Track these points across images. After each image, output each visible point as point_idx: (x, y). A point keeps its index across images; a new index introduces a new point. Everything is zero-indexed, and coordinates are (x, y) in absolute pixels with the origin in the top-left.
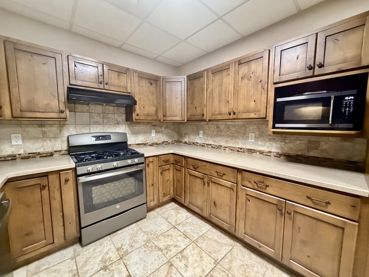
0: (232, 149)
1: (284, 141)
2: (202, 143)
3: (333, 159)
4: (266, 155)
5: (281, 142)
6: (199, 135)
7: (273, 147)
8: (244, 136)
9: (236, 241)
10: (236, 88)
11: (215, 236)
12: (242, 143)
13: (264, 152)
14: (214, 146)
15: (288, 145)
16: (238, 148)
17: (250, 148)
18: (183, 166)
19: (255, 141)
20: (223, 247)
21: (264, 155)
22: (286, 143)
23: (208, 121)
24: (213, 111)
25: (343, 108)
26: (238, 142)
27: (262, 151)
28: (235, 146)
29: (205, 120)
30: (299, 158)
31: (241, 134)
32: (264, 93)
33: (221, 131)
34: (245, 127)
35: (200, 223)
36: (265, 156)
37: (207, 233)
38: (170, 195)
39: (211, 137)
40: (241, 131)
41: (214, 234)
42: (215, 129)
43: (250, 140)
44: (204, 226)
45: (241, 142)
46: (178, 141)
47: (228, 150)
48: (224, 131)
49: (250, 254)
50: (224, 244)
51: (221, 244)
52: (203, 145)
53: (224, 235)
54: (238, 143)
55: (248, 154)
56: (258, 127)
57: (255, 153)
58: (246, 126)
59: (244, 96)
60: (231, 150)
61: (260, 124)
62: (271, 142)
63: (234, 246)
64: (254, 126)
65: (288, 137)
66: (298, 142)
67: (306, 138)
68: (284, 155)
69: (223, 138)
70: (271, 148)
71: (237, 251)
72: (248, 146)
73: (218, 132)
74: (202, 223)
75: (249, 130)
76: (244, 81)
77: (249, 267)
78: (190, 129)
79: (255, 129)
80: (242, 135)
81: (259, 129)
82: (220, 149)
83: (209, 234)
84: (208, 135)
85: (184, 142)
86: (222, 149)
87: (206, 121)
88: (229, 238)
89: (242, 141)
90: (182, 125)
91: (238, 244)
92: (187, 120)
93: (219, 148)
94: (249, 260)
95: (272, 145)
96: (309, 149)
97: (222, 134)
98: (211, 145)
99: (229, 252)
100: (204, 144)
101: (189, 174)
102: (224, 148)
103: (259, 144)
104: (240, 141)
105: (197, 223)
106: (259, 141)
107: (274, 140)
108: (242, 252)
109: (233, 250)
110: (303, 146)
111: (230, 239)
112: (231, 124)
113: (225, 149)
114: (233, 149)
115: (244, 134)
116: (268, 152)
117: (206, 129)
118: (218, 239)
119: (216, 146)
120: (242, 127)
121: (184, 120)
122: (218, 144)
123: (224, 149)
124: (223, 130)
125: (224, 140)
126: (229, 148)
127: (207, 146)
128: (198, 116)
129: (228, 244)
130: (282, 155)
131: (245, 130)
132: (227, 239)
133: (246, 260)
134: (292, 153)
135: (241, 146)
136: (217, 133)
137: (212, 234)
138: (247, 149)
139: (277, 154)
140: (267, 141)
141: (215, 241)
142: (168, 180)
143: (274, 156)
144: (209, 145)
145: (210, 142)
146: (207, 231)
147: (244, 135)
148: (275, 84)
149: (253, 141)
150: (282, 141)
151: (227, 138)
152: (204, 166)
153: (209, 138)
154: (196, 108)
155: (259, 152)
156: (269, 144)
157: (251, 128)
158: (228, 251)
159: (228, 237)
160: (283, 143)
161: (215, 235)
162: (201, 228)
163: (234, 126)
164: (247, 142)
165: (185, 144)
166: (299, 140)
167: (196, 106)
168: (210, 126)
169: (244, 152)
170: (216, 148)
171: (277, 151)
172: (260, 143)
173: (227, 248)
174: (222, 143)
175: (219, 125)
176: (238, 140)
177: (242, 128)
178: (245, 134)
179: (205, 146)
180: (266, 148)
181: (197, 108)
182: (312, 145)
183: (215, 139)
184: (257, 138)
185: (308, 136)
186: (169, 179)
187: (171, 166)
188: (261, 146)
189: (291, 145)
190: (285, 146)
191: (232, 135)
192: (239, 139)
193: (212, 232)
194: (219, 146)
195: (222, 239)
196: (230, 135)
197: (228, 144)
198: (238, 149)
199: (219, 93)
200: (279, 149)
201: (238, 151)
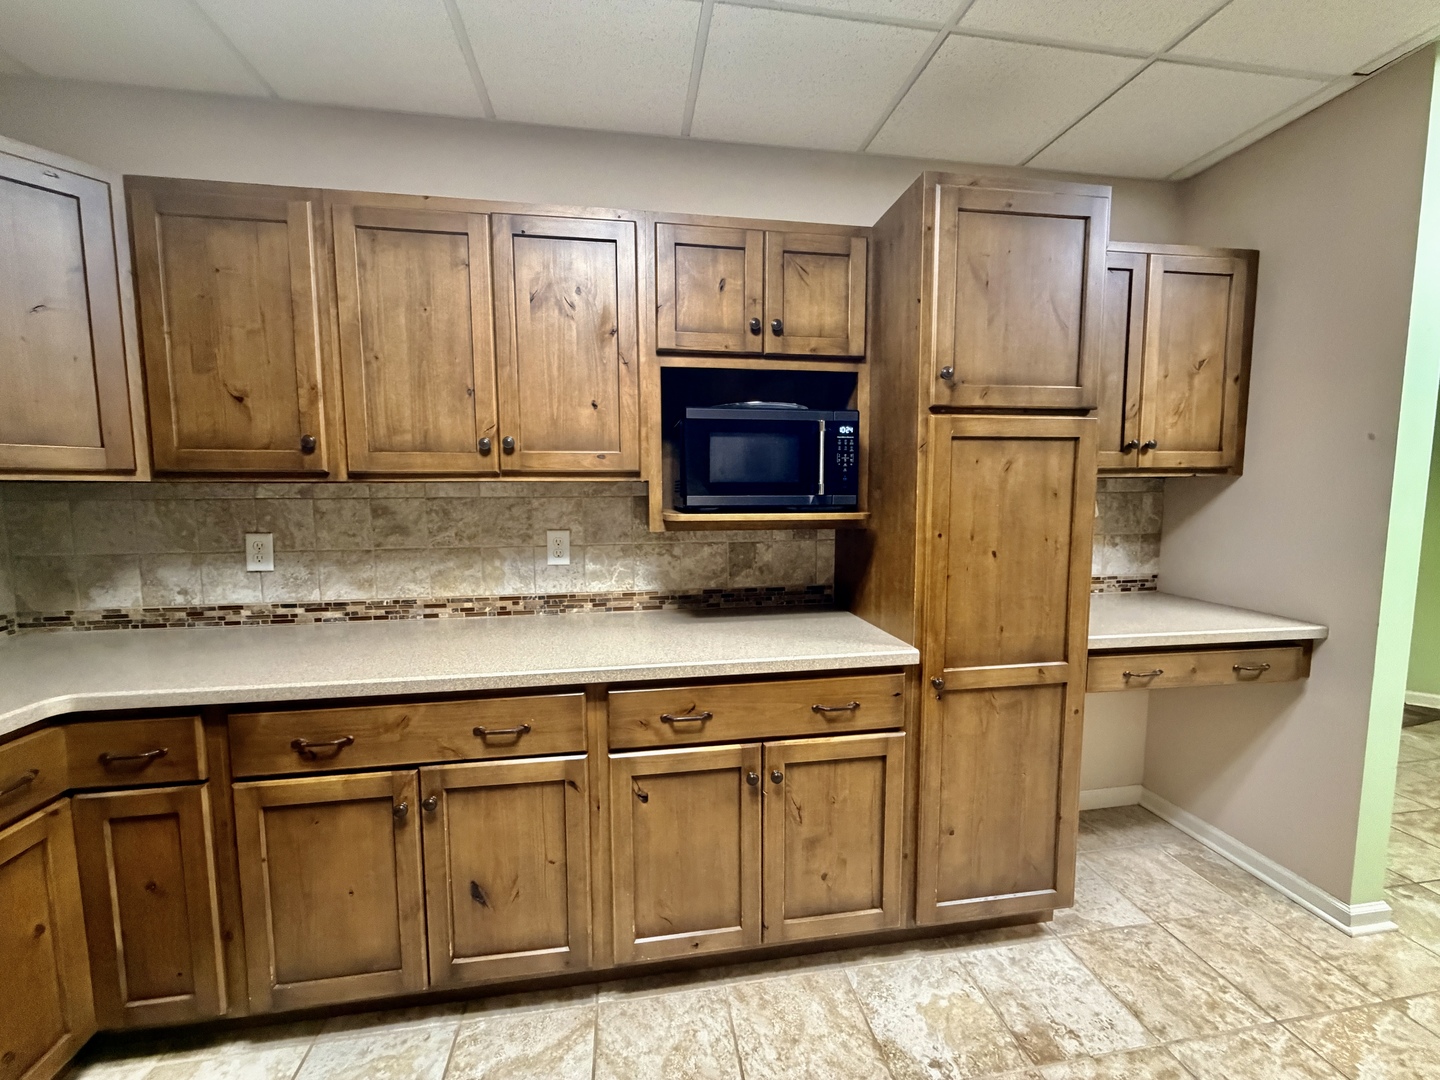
0: (470, 610)
1: (669, 552)
2: (275, 606)
3: (783, 589)
4: (616, 609)
5: (660, 554)
6: (244, 561)
7: (638, 574)
8: (527, 544)
9: (588, 996)
10: (508, 336)
11: (502, 1042)
12: (520, 577)
13: (609, 600)
14: (361, 610)
15: (680, 564)
16: (502, 599)
17: (553, 591)
18: (203, 776)
19: (571, 563)
20: (564, 1064)
21: (609, 610)
22: (673, 556)
23: (344, 476)
24: (382, 431)
25: (838, 455)
26: (498, 572)
27: (600, 595)
28: (487, 594)
29: (325, 475)
30: (711, 601)
31: (510, 537)
32: (628, 379)
33: (401, 530)
34: (529, 507)
35: (387, 1047)
36: (612, 612)
37: (457, 1068)
38: (66, 1037)
39: (340, 563)
40: (510, 524)
41: (491, 1043)
42: (361, 522)
43: (552, 561)
44: (417, 1047)
45: (513, 574)
46: (19, 615)
47: (451, 616)
48: (419, 530)
49: (657, 1000)
50: (560, 1044)
51: (547, 1057)
52: (281, 611)
53: (531, 1007)
54: (500, 580)
55: (550, 616)
56: (579, 505)
57: (575, 610)
58: (529, 503)
59: (550, 376)
60: (467, 615)
61: (588, 496)
62: (629, 561)
63: (597, 1017)
64: (566, 504)
65: (680, 538)
66: (707, 550)
67: (723, 537)
68: (673, 598)
69: (416, 564)
70: (631, 582)
71: (619, 1030)
72: (544, 584)
73: (387, 535)
74: (399, 1040)
75: (547, 520)
76: (542, 313)
77: (686, 1050)
78: (152, 526)
79: (571, 513)
80: (516, 541)
81: (585, 514)
82: (402, 618)
83: (467, 1059)
84: (313, 556)
85: (98, 618)
86: (413, 617)
87: (330, 479)
88: (557, 1003)
89: (516, 568)
90: (64, 506)
91: (603, 999)
92: (157, 474)
93: (397, 612)
94: (670, 1027)
95: (633, 569)
96: (735, 568)
97: (410, 543)
98: (340, 606)
99: (598, 1060)
100: (285, 606)
101: (266, 810)
102: (428, 611)
103: (587, 571)
104: (507, 568)
105: (369, 1057)
106: (587, 560)
107: (638, 552)
108: (633, 1016)
109: (605, 1037)
110: (719, 559)
111: (564, 1003)
112: (458, 496)
113: (436, 616)
114: (476, 606)
115: (526, 538)
116: (624, 594)
117: (299, 525)
118: (521, 1047)
119: (378, 605)
120: (512, 506)
121: (132, 472)
122: (386, 597)
123: (426, 616)
124: (416, 522)
125: (421, 574)
126: (459, 606)
127: (312, 615)
128: (267, 447)
129: (573, 1032)
130: (667, 598)
131: (529, 518)
132: (554, 1015)
133: (662, 1033)
134: (694, 587)
135: (516, 590)
136: (381, 540)
137: (479, 1046)
138: (540, 598)
139: (651, 598)
140: (617, 559)
141: (517, 1068)
142: (40, 929)
143: (644, 608)
144: (326, 610)
145: (339, 590)
146: (451, 1056)
147: (524, 541)
148: (661, 353)
149: (566, 561)
150: (664, 552)
151: (442, 560)
152: (388, 728)
153: (322, 570)
154: (240, 399)
155: (592, 601)
156: (622, 566)
157: (554, 510)
158: (591, 1058)
159: (552, 1005)
160: (667, 558)
161: (498, 1042)
162: (410, 1066)
163: (472, 503)
164: (539, 568)
165: (115, 626)
166: (710, 544)
167: (238, 384)
168: (324, 506)
169: (532, 612)
170: (376, 618)
171: (650, 588)
172: (590, 567)
173: (580, 1049)
174: (412, 586)
175: (386, 498)
176: (497, 563)
177: (516, 511)
178: (530, 537)
179: (295, 616)
180: (613, 582)
181: (248, 402)
182: (740, 557)
183: (366, 573)
184: (578, 550)
185: (728, 532)
186: (44, 919)
187: (55, 813)
188: (596, 576)
189: (689, 563)
190: (674, 567)
191: (467, 543)
192: (503, 559)
193: (475, 1040)
194: (396, 602)
195: (538, 1031)
196: (456, 544)
197: (445, 587)
198: (500, 604)
199: (412, 338)
200: (656, 579)
201: (503, 612)
